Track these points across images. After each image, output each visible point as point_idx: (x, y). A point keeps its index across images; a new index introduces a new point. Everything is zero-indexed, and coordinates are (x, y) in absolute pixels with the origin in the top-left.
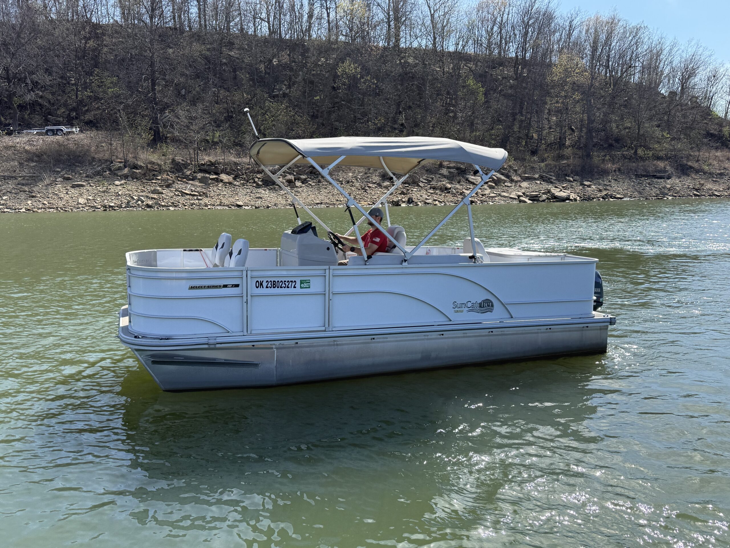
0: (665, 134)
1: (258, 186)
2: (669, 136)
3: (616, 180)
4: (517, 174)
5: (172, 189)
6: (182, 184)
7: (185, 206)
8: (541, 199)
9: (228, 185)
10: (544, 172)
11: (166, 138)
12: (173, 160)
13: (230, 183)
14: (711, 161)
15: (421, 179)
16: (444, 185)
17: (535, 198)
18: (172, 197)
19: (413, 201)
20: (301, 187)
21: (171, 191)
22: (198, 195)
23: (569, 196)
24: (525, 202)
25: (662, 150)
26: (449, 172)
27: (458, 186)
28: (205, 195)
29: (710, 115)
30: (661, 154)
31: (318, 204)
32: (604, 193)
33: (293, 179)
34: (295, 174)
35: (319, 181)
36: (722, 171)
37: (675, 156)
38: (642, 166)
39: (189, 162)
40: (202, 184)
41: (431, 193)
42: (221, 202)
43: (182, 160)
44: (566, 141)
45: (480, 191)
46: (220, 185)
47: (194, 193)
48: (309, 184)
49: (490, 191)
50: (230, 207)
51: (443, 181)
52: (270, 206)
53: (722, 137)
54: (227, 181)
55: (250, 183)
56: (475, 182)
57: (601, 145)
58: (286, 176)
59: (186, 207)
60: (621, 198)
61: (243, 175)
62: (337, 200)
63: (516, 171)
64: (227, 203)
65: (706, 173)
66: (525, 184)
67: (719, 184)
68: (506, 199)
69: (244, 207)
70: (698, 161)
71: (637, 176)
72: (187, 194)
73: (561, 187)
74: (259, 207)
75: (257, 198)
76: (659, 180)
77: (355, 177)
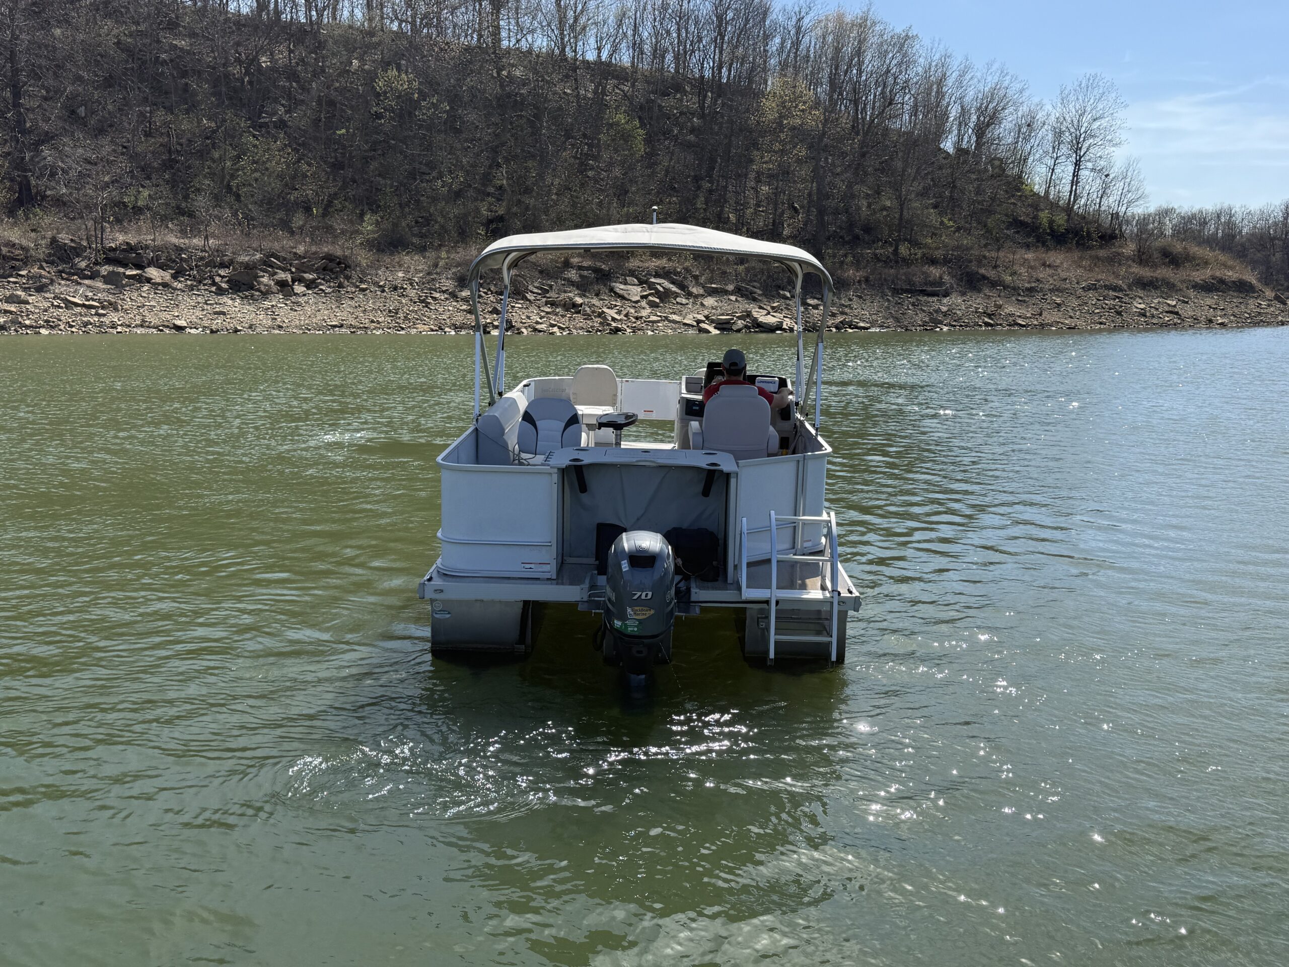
0: (946, 221)
1: (220, 292)
2: (951, 223)
3: (860, 297)
4: (698, 284)
5: (47, 295)
6: (68, 286)
7: (71, 326)
8: (735, 328)
9: (160, 288)
10: (743, 280)
11: (44, 197)
12: (54, 240)
13: (165, 285)
14: (1016, 268)
15: (530, 287)
16: (571, 299)
17: (725, 326)
18: (46, 311)
19: (514, 327)
20: (304, 295)
21: (45, 298)
22: (98, 307)
23: (782, 323)
24: (708, 332)
25: (939, 248)
26: (581, 276)
27: (595, 301)
28: (114, 306)
29: (1019, 190)
30: (939, 254)
31: (334, 326)
32: (840, 319)
33: (290, 280)
34: (294, 270)
35: (341, 286)
36: (1033, 285)
37: (959, 258)
38: (905, 274)
39: (85, 243)
40: (109, 286)
41: (548, 313)
42: (143, 321)
43: (72, 240)
44: (783, 228)
45: (632, 311)
46: (145, 288)
47: (91, 303)
48: (321, 290)
49: (649, 310)
50: (162, 330)
51: (570, 292)
52: (239, 328)
53: (1038, 228)
54: (159, 280)
55: (204, 285)
56: (626, 296)
57: (841, 237)
58: (276, 273)
59: (74, 329)
60: (867, 329)
61: (192, 269)
62: (373, 321)
63: (696, 278)
64: (155, 321)
65: (1008, 287)
66: (710, 301)
67: (1027, 307)
68: (677, 326)
69: (188, 330)
70: (995, 267)
71: (896, 292)
72: (77, 305)
73: (769, 308)
74: (218, 331)
75: (215, 313)
76: (931, 299)
77: (409, 279)
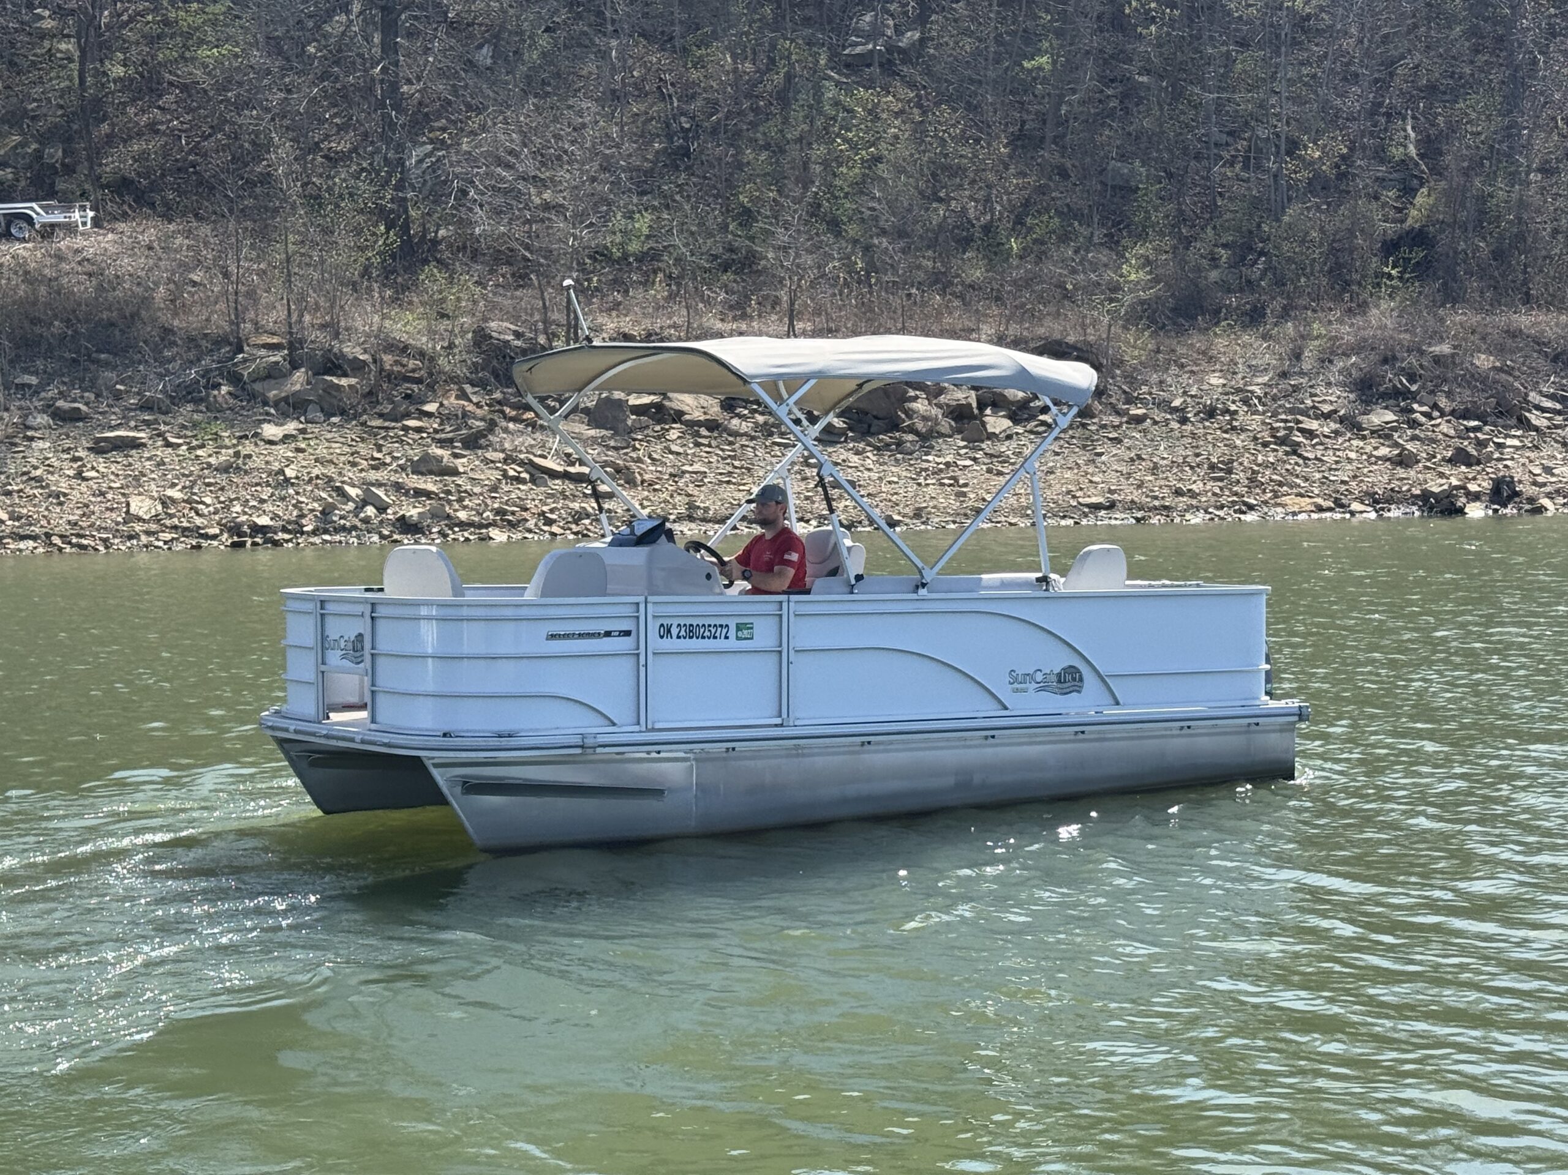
1: (831, 437)
6: (524, 433)
7: (550, 522)
12: (481, 336)
15: (1534, 397)
19: (1517, 494)
20: (1009, 437)
28: (625, 476)
31: (1096, 507)
39: (542, 339)
43: (517, 334)
46: (674, 434)
47: (578, 469)
52: (895, 517)
59: (555, 529)
72: (552, 474)
77: (1238, 391)
